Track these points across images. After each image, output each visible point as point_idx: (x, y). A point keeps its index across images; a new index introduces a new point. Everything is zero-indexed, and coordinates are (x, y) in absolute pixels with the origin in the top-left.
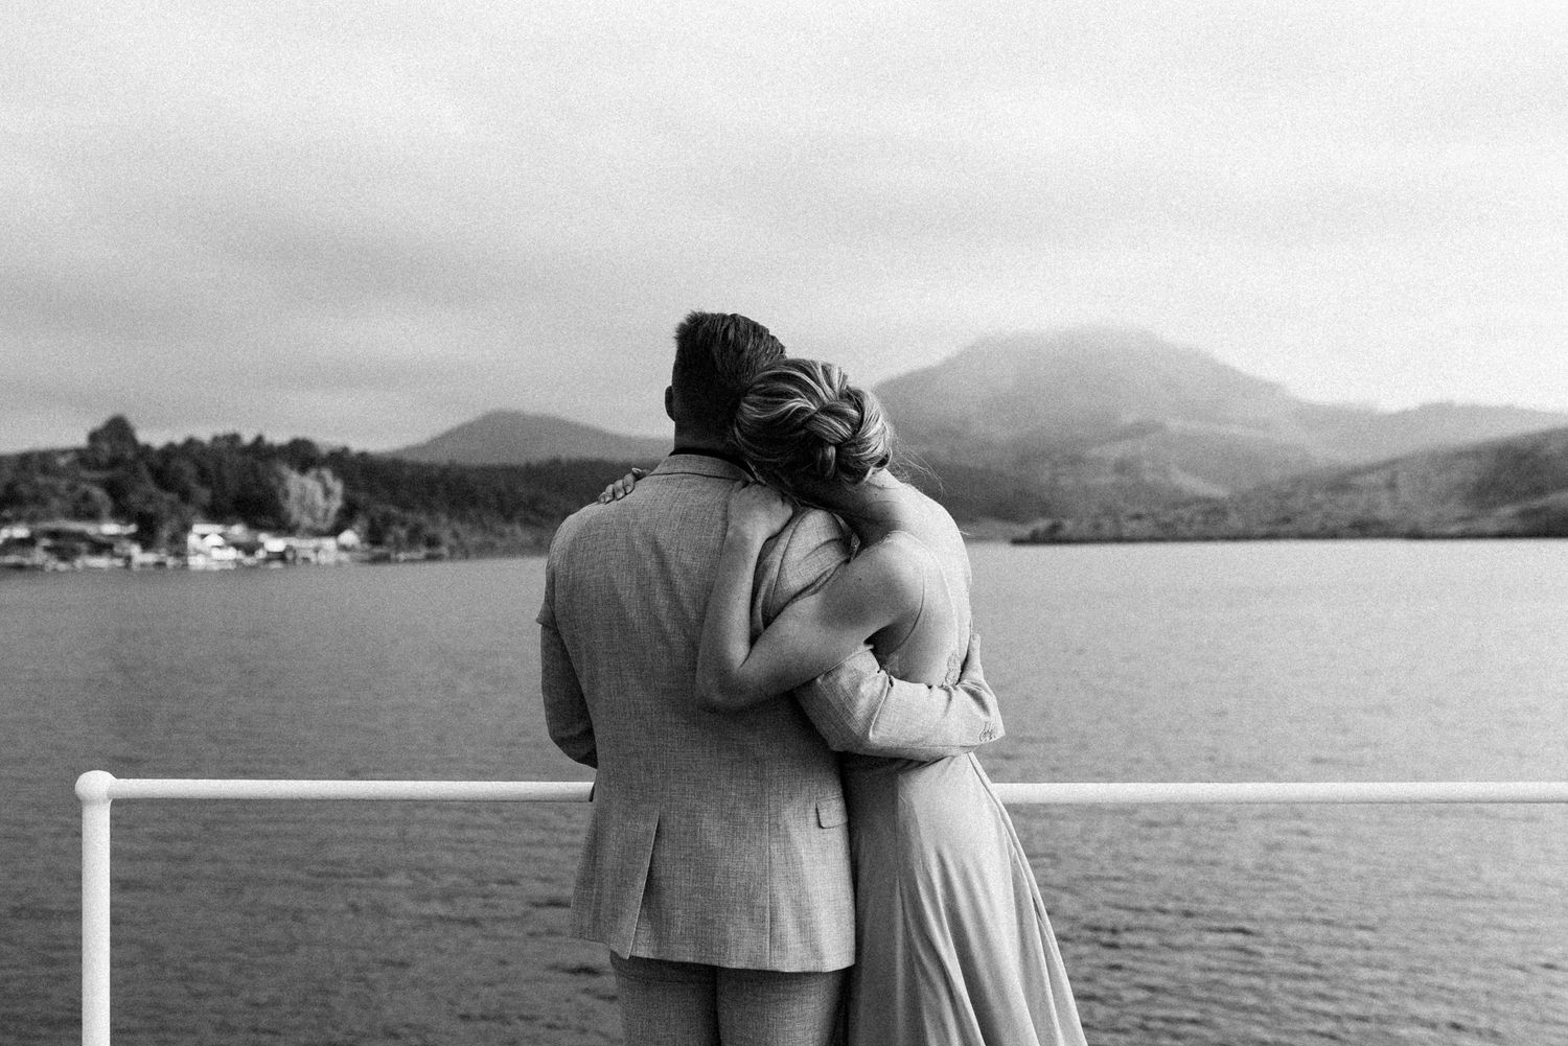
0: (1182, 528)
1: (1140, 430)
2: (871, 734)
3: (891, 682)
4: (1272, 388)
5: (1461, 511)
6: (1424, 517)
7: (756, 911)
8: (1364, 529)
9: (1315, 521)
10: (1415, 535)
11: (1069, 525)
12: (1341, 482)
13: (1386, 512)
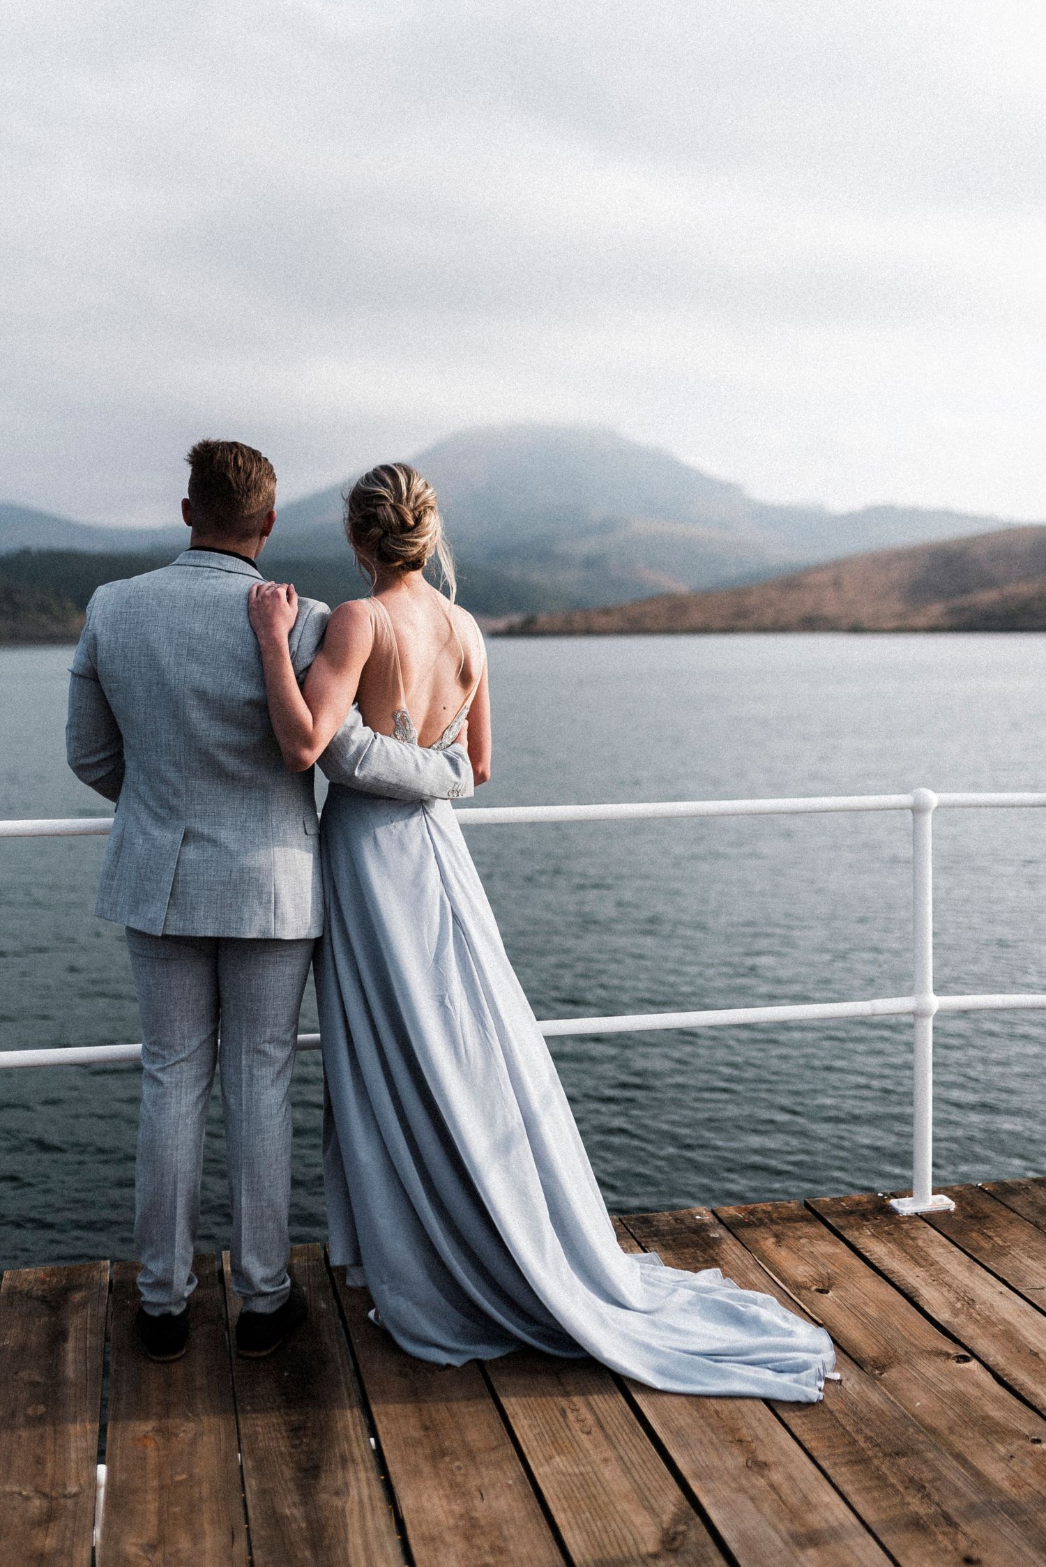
0: (648, 623)
1: (606, 527)
2: (356, 773)
3: (375, 736)
4: (729, 489)
5: (898, 607)
6: (865, 612)
7: (264, 896)
8: (812, 624)
9: (769, 616)
10: (856, 629)
11: (543, 619)
12: (792, 581)
13: (831, 608)
